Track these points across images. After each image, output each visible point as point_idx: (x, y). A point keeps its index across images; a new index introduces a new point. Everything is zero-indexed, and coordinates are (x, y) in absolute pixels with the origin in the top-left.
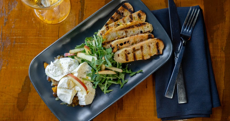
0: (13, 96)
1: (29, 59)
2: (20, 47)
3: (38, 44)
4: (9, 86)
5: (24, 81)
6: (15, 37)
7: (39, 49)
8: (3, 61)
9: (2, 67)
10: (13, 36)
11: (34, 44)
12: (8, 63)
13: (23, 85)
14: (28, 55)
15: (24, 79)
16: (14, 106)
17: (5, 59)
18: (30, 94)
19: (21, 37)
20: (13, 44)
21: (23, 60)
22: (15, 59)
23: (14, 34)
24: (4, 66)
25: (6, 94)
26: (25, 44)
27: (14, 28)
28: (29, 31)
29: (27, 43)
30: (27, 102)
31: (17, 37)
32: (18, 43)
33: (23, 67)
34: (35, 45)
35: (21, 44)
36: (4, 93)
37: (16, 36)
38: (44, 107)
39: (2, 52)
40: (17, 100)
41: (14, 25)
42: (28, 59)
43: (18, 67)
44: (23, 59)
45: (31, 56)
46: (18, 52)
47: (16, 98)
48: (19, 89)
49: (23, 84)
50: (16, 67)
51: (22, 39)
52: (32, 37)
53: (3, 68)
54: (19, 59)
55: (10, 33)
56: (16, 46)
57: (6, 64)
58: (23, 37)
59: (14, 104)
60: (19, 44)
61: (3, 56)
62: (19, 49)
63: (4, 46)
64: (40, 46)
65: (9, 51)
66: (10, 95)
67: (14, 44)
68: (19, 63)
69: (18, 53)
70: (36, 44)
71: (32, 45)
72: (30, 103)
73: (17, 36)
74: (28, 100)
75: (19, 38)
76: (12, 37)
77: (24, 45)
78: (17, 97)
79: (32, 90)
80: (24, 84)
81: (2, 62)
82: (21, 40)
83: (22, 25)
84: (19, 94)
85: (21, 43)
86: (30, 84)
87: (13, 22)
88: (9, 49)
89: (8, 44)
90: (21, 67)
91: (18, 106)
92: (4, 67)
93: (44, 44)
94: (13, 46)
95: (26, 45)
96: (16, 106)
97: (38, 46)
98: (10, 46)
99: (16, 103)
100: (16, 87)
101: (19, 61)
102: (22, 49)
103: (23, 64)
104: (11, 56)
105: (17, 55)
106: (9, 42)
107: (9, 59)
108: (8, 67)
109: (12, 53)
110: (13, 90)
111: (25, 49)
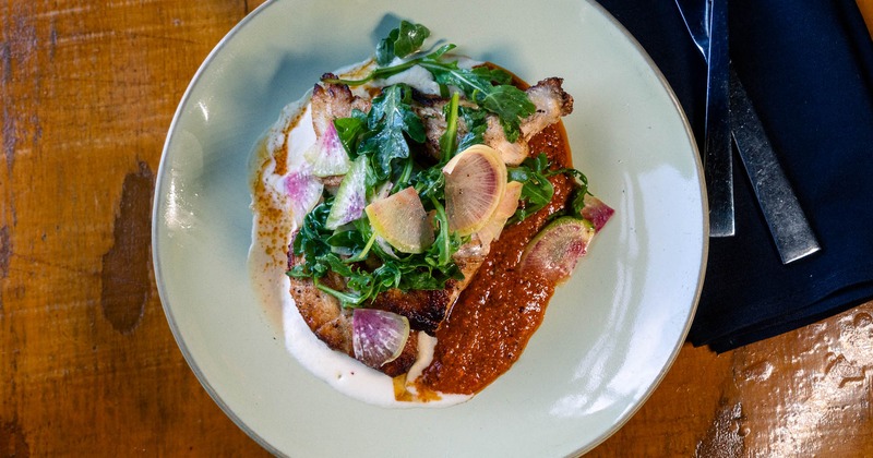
0: (80, 270)
1: (129, 101)
2: (83, 54)
3: (159, 27)
4: (58, 227)
5: (120, 197)
6: (52, 14)
7: (167, 50)
8: (16, 124)
9: (14, 151)
10: (45, 11)
11: (143, 29)
12: (38, 131)
13: (119, 216)
14: (122, 83)
15: (118, 191)
16: (90, 311)
17: (24, 115)
19: (78, 10)
20: (49, 43)
21: (102, 109)
22: (65, 109)
23: (47, 2)
24: (21, 143)
25: (49, 264)
26: (101, 35)
29: (110, 30)
31: (63, 12)
32: (69, 35)
33: (108, 140)
34: (147, 36)
35: (81, 37)
36: (40, 261)
37: (55, 6)
39: (7, 83)
40: (100, 285)
42: (125, 98)
43: (87, 141)
44: (102, 103)
45: (132, 84)
46: (74, 76)
47: (96, 274)
48: (104, 235)
49: (118, 212)
50: (79, 144)
51: (84, 16)
53: (19, 152)
54: (86, 106)
56: (65, 50)
57: (31, 134)
58: (88, 8)
59: (91, 302)
60: (75, 38)
61: (13, 102)
62: (76, 62)
63: (10, 60)
64: (167, 36)
65: (34, 75)
66: (67, 267)
67: (53, 45)
68: (85, 124)
69: (77, 80)
70: (150, 28)
71: (135, 35)
73: (63, 6)
75: (73, 14)
76: (41, 15)
77: (97, 41)
78: (100, 270)
80: (123, 210)
81: (11, 127)
82: (81, 23)
84: (105, 257)
85: (85, 34)
88: (35, 69)
89: (29, 49)
90: (98, 141)
91: (109, 311)
92: (25, 151)
93: (183, 24)
94: (49, 52)
95: (107, 40)
96: (100, 310)
97: (158, 36)
98: (36, 53)
99: (99, 300)
100: (90, 228)
101: (85, 113)
102: (92, 59)
103: (105, 124)
104: (47, 99)
105: (73, 91)
106: (31, 38)
107: (41, 113)
108: (41, 147)
109: (50, 84)
110: (78, 245)
111: (106, 59)
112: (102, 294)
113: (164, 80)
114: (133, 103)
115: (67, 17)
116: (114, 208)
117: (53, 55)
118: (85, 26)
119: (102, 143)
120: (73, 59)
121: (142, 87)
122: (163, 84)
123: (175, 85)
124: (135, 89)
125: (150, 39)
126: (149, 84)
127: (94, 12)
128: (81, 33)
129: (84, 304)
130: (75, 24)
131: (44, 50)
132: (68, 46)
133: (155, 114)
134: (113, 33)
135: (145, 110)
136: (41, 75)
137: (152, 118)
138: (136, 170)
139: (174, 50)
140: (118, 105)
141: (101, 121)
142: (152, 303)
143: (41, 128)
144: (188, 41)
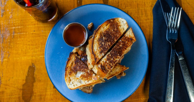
0: (17, 88)
1: (31, 49)
2: (20, 37)
3: (38, 32)
4: (13, 78)
5: (27, 71)
6: (13, 28)
7: (40, 38)
8: (4, 53)
9: (3, 59)
10: (12, 27)
11: (34, 32)
12: (9, 55)
13: (27, 76)
14: (29, 45)
15: (27, 70)
16: (19, 98)
17: (6, 51)
18: (35, 84)
19: (19, 27)
20: (12, 35)
21: (24, 51)
22: (16, 50)
23: (12, 25)
24: (5, 58)
25: (10, 86)
26: (25, 33)
27: (12, 18)
28: (28, 20)
29: (27, 32)
30: (32, 93)
31: (16, 27)
32: (17, 33)
33: (25, 58)
34: (35, 34)
35: (20, 34)
36: (8, 86)
37: (14, 26)
38: (50, 96)
39: (2, 43)
40: (22, 92)
41: (12, 15)
42: (30, 48)
43: (20, 58)
44: (24, 49)
46: (18, 42)
47: (21, 89)
48: (23, 80)
49: (27, 75)
50: (18, 58)
51: (21, 29)
52: (31, 26)
53: (4, 60)
54: (20, 50)
55: (9, 24)
56: (16, 36)
57: (7, 56)
58: (22, 27)
59: (19, 95)
60: (19, 34)
61: (3, 48)
62: (19, 39)
63: (3, 38)
64: (40, 34)
65: (9, 42)
66: (14, 87)
67: (14, 35)
68: (20, 54)
69: (18, 43)
71: (32, 34)
72: (35, 93)
73: (16, 26)
74: (34, 90)
75: (18, 28)
76: (11, 28)
77: (24, 35)
78: (22, 88)
79: (36, 80)
81: (3, 54)
82: (20, 30)
83: (20, 15)
84: (23, 85)
85: (21, 33)
86: (34, 74)
87: (10, 13)
88: (9, 40)
89: (8, 35)
90: (23, 58)
91: (23, 98)
92: (6, 60)
93: (44, 32)
94: (12, 37)
95: (26, 35)
96: (21, 98)
97: (38, 34)
98: (9, 37)
99: (21, 95)
100: (20, 78)
101: (20, 51)
102: (22, 39)
103: (25, 54)
104: (11, 47)
105: (17, 46)
106: (8, 33)
107: (10, 51)
108: (9, 59)
109: (12, 44)
110: (17, 82)
111: (25, 39)
112: (22, 94)
113: (39, 45)
114: (31, 50)
115: (17, 29)
116: (26, 74)
117: (13, 37)
118: (21, 31)
119: (24, 58)
120: (18, 39)
121: (34, 46)
122: (38, 45)
123: (41, 46)
124: (32, 46)
125: (36, 35)
126: (35, 45)
127: (23, 28)
128: (20, 33)
129: (18, 96)
130: (19, 30)
131: (11, 36)
132: (17, 36)
133: (36, 52)
134: (27, 33)
135: (34, 51)
136: (10, 42)
137: (36, 53)
138: (31, 65)
139: (41, 38)
140: (28, 50)
141: (24, 53)
142: (34, 96)
143: (10, 54)
144: (45, 36)
